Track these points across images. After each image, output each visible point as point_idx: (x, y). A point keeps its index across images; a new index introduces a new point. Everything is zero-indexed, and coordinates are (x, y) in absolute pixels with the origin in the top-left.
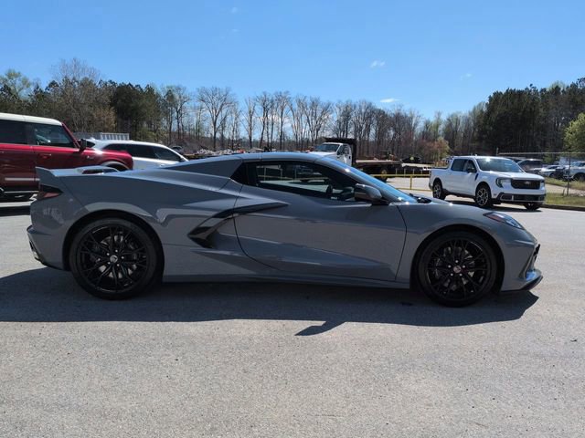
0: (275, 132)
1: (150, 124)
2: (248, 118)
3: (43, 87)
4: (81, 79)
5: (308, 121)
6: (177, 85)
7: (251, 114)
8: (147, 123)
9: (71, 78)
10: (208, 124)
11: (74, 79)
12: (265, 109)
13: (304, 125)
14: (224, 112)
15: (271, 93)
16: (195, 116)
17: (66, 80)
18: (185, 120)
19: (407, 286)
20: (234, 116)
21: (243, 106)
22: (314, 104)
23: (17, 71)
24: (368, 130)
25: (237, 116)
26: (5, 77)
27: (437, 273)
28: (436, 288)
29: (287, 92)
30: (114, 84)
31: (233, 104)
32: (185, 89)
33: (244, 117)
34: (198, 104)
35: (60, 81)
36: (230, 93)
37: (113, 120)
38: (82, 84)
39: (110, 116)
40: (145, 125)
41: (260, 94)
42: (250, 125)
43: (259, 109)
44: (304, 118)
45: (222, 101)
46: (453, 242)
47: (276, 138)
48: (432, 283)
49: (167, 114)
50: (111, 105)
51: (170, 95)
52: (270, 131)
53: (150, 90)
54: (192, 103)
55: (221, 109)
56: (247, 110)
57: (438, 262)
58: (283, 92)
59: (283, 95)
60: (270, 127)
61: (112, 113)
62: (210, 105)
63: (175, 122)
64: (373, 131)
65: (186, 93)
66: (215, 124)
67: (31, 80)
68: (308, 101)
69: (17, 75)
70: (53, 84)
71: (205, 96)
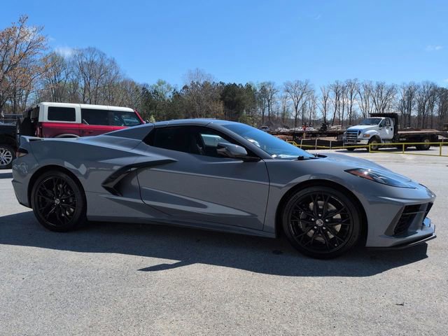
0: (346, 112)
1: (248, 111)
2: (323, 102)
3: (179, 90)
4: (202, 82)
5: (374, 101)
6: (268, 81)
7: (325, 99)
8: (246, 111)
9: (195, 82)
10: (291, 108)
11: (198, 83)
12: (337, 94)
13: (371, 105)
14: (304, 99)
15: (343, 81)
16: (281, 104)
17: (193, 83)
18: (274, 107)
19: (273, 236)
20: (311, 101)
21: (319, 94)
22: (380, 87)
23: (163, 80)
24: (432, 106)
25: (314, 101)
26: (157, 85)
27: (301, 225)
28: (299, 239)
29: (356, 80)
30: (223, 84)
31: (311, 92)
32: (274, 84)
33: (320, 102)
34: (284, 94)
35: (189, 85)
36: (309, 84)
37: (222, 110)
38: (203, 86)
39: (220, 107)
40: (245, 112)
41: (333, 82)
42: (325, 108)
43: (332, 95)
44: (371, 99)
45: (302, 90)
46: (315, 196)
47: (346, 117)
48: (296, 235)
49: (261, 103)
50: (221, 99)
51: (263, 89)
52: (341, 112)
53: (249, 87)
54: (279, 94)
55: (302, 97)
56: (322, 96)
57: (302, 215)
58: (352, 79)
59: (353, 82)
60: (341, 108)
61: (222, 105)
62: (293, 94)
63: (267, 109)
64: (436, 107)
65: (275, 87)
66: (296, 108)
67: (172, 86)
68: (375, 85)
69: (164, 83)
70: (185, 87)
71: (290, 88)
